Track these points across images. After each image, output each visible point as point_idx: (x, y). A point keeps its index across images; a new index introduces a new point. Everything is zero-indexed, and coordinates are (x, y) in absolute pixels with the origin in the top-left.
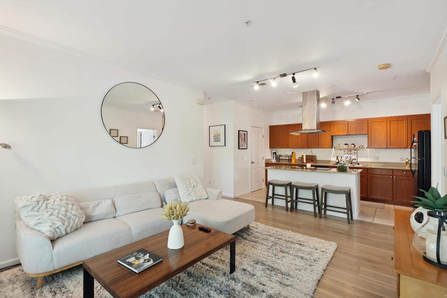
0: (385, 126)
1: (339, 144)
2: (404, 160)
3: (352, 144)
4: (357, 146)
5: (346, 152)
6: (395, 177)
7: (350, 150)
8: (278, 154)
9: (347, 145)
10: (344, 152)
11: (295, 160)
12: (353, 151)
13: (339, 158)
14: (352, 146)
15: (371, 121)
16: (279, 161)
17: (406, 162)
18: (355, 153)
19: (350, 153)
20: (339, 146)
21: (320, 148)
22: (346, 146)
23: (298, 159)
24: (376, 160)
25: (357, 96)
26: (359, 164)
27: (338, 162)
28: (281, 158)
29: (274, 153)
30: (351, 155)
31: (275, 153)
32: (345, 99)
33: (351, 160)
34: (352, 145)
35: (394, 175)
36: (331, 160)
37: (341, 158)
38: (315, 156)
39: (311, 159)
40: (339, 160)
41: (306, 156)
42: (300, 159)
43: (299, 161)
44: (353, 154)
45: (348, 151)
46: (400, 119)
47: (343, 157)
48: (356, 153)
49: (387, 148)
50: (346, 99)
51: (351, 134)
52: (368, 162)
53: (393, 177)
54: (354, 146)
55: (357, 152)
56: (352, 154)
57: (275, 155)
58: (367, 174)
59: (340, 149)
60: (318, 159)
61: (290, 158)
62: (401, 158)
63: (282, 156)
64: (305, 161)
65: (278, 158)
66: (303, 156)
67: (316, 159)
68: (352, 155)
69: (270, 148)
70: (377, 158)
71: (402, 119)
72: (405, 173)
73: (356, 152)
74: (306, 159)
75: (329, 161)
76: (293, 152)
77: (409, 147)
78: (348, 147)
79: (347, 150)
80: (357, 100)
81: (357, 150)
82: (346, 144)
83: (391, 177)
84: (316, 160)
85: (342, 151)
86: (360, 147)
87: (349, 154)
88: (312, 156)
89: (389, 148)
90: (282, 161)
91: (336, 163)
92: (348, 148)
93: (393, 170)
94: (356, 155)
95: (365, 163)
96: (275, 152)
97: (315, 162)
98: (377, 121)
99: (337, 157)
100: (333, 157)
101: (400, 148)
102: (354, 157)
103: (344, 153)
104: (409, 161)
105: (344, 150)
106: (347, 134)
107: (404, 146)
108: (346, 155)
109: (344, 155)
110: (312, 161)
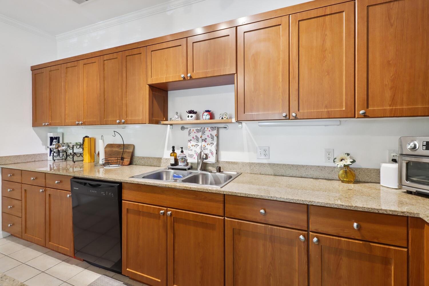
0: (283, 42)
2: (339, 158)
3: (207, 111)
4: (217, 118)
5: (193, 135)
6: (315, 239)
7: (201, 127)
8: (63, 140)
9: (195, 113)
12: (208, 132)
13: (178, 152)
14: (204, 117)
15: (246, 28)
17: (345, 166)
18: (212, 138)
19: (201, 137)
21: (125, 123)
22: (190, 118)
24: (263, 157)
26: (220, 168)
27: (176, 163)
30: (204, 143)
31: (57, 138)
34: (206, 114)
35: (312, 227)
36: (162, 157)
37: (182, 152)
38: (132, 147)
40: (178, 158)
41: (107, 146)
44: (209, 140)
45: (198, 131)
46: (328, 11)
48: (215, 138)
49: (288, 118)
52: (244, 164)
53: (308, 239)
54: (209, 117)
55: (218, 136)
56: (205, 140)
58: (224, 216)
59: (183, 128)
60: (138, 153)
62: (329, 152)
67: (134, 153)
68: (206, 144)
69: (33, 126)
70: (266, 152)
71: (336, 8)
72: (355, 224)
73: (214, 133)
75: (159, 159)
76: (85, 137)
77: (362, 112)
79: (195, 129)
81: (218, 128)
82: (191, 112)
83: (302, 237)
84: (132, 157)
85: (186, 131)
86: (222, 118)
87: (200, 139)
88: (124, 146)
89: (296, 118)
91: (171, 165)
92: (198, 121)
93: (308, 206)
94: (215, 143)
95: (235, 166)
99: (173, 147)
102: (210, 148)
103: (190, 138)
104: (353, 162)
105: (189, 129)
106: (184, 78)
107: (344, 109)
108: (193, 143)
109: (189, 144)
110: (122, 159)
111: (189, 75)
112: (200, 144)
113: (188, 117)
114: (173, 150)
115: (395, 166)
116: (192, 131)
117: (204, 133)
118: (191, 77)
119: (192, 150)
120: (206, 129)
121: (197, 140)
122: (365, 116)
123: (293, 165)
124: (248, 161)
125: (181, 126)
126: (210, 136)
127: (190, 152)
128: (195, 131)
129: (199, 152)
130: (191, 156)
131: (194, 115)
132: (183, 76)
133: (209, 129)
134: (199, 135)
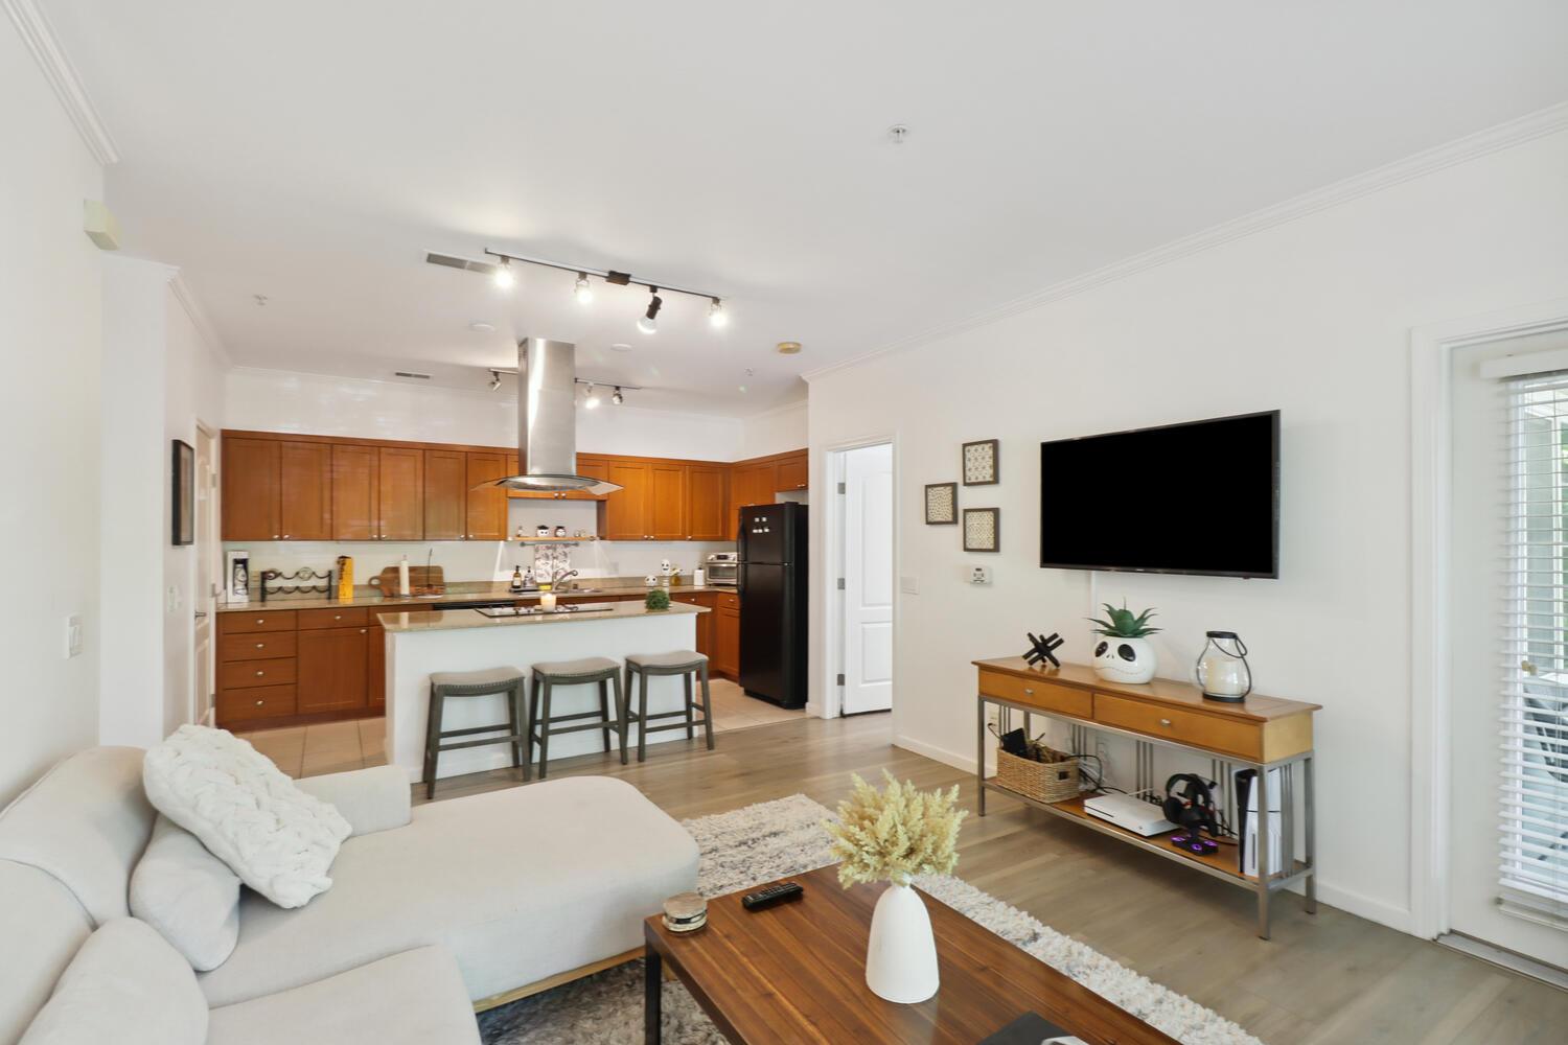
1: (521, 527)
4: (570, 535)
5: (541, 552)
7: (553, 546)
8: (256, 567)
9: (547, 528)
10: (537, 551)
11: (353, 588)
12: (560, 549)
13: (523, 572)
14: (558, 533)
18: (565, 555)
19: (552, 555)
21: (472, 539)
22: (541, 534)
23: (368, 582)
24: (612, 572)
25: (618, 388)
27: (521, 587)
28: (271, 584)
29: (237, 562)
30: (555, 561)
31: (244, 562)
33: (558, 577)
34: (560, 530)
36: (496, 580)
37: (529, 571)
38: (439, 570)
39: (426, 578)
40: (523, 579)
41: (412, 569)
42: (375, 582)
43: (368, 592)
44: (561, 557)
45: (548, 548)
46: (673, 469)
47: (535, 569)
48: (569, 556)
49: (648, 539)
50: (589, 391)
55: (570, 553)
56: (557, 558)
57: (241, 572)
59: (523, 544)
60: (448, 577)
63: (278, 575)
64: (405, 589)
66: (396, 570)
67: (441, 578)
68: (558, 562)
69: (223, 538)
70: (615, 566)
73: (567, 550)
74: (412, 582)
75: (489, 585)
76: (343, 558)
77: (689, 537)
78: (547, 535)
79: (544, 546)
80: (614, 397)
81: (572, 545)
82: (543, 527)
84: (440, 584)
85: (529, 550)
86: (576, 536)
88: (428, 569)
90: (281, 595)
91: (514, 587)
92: (548, 539)
94: (569, 561)
96: (242, 555)
97: (438, 590)
99: (518, 567)
100: (504, 569)
101: (673, 539)
102: (565, 566)
103: (538, 556)
105: (536, 546)
106: (556, 497)
108: (543, 561)
109: (537, 563)
110: (429, 586)
112: (550, 562)
114: (517, 570)
115: (702, 571)
116: (539, 547)
117: (555, 549)
119: (541, 569)
120: (557, 546)
121: (547, 557)
122: (690, 540)
124: (599, 577)
125: (520, 543)
126: (562, 553)
127: (540, 572)
128: (544, 548)
129: (552, 571)
130: (541, 576)
131: (545, 531)
133: (561, 546)
134: (550, 552)
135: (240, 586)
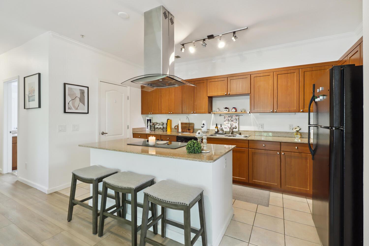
0: (271, 82)
1: (218, 108)
2: (294, 128)
3: (233, 108)
4: (239, 111)
5: (226, 118)
6: (283, 153)
7: (231, 116)
9: (228, 108)
10: (225, 118)
11: (171, 128)
13: (219, 126)
14: (233, 111)
15: (255, 75)
16: (154, 130)
17: (297, 131)
18: (236, 120)
19: (231, 119)
20: (218, 110)
21: (196, 113)
22: (226, 111)
23: (174, 127)
24: (261, 128)
25: (234, 33)
26: (240, 133)
27: (218, 132)
29: (148, 120)
30: (232, 122)
31: (150, 120)
32: (218, 40)
33: (232, 129)
34: (234, 109)
35: (282, 150)
36: (210, 129)
37: (221, 126)
38: (193, 124)
39: (188, 127)
40: (219, 129)
41: (182, 124)
42: (176, 127)
44: (235, 121)
45: (229, 117)
46: (289, 72)
47: (224, 125)
48: (238, 120)
49: (273, 112)
50: (220, 39)
51: (230, 94)
52: (251, 131)
53: (280, 154)
54: (235, 110)
55: (239, 119)
56: (233, 121)
57: (149, 123)
58: (248, 148)
60: (196, 127)
61: (165, 126)
62: (290, 126)
64: (180, 130)
65: (153, 127)
66: (178, 124)
67: (194, 127)
68: (233, 123)
69: (142, 114)
70: (262, 126)
71: (292, 71)
72: (296, 148)
73: (237, 118)
74: (182, 128)
76: (168, 119)
77: (302, 110)
78: (229, 111)
79: (227, 116)
80: (233, 38)
81: (239, 115)
82: (226, 108)
83: (278, 153)
84: (194, 129)
85: (223, 117)
86: (242, 111)
87: (230, 121)
88: (189, 124)
89: (276, 112)
90: (158, 130)
91: (216, 132)
92: (229, 113)
93: (280, 143)
94: (238, 122)
95: (247, 132)
97: (192, 132)
98: (262, 75)
100: (213, 125)
101: (290, 111)
102: (235, 124)
103: (225, 120)
104: (300, 129)
105: (224, 116)
106: (226, 94)
107: (295, 109)
108: (227, 122)
109: (225, 123)
110: (189, 130)
111: (229, 93)
112: (230, 123)
113: (225, 110)
114: (217, 125)
116: (226, 117)
117: (232, 117)
118: (229, 94)
119: (226, 125)
120: (233, 116)
121: (229, 121)
123: (274, 132)
124: (253, 130)
125: (219, 115)
126: (235, 119)
127: (225, 127)
128: (227, 117)
129: (230, 126)
130: (226, 128)
131: (227, 110)
132: (226, 93)
133: (235, 116)
134: (230, 118)
135: (149, 127)
